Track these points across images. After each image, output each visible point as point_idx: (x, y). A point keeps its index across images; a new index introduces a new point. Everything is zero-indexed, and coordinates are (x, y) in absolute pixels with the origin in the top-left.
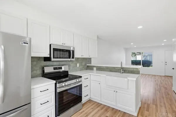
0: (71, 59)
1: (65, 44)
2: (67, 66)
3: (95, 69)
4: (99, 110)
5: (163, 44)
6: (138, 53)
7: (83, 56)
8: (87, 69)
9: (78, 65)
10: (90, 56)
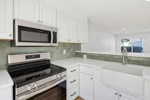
0: (52, 44)
1: (42, 22)
3: (85, 56)
7: (70, 40)
8: (75, 57)
10: (79, 41)
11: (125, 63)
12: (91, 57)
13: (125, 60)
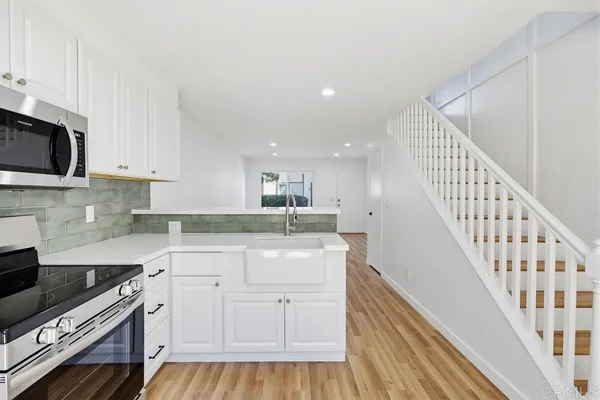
0: (69, 179)
2: (33, 218)
3: (175, 227)
4: (226, 393)
5: (337, 155)
6: (268, 175)
7: (126, 168)
8: (131, 232)
9: (90, 211)
10: (154, 172)
11: (291, 231)
12: (197, 225)
13: (291, 225)
